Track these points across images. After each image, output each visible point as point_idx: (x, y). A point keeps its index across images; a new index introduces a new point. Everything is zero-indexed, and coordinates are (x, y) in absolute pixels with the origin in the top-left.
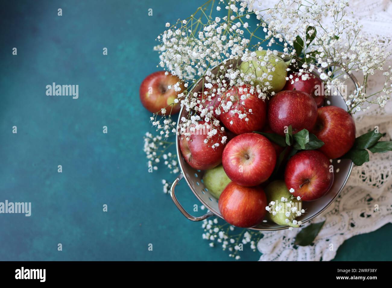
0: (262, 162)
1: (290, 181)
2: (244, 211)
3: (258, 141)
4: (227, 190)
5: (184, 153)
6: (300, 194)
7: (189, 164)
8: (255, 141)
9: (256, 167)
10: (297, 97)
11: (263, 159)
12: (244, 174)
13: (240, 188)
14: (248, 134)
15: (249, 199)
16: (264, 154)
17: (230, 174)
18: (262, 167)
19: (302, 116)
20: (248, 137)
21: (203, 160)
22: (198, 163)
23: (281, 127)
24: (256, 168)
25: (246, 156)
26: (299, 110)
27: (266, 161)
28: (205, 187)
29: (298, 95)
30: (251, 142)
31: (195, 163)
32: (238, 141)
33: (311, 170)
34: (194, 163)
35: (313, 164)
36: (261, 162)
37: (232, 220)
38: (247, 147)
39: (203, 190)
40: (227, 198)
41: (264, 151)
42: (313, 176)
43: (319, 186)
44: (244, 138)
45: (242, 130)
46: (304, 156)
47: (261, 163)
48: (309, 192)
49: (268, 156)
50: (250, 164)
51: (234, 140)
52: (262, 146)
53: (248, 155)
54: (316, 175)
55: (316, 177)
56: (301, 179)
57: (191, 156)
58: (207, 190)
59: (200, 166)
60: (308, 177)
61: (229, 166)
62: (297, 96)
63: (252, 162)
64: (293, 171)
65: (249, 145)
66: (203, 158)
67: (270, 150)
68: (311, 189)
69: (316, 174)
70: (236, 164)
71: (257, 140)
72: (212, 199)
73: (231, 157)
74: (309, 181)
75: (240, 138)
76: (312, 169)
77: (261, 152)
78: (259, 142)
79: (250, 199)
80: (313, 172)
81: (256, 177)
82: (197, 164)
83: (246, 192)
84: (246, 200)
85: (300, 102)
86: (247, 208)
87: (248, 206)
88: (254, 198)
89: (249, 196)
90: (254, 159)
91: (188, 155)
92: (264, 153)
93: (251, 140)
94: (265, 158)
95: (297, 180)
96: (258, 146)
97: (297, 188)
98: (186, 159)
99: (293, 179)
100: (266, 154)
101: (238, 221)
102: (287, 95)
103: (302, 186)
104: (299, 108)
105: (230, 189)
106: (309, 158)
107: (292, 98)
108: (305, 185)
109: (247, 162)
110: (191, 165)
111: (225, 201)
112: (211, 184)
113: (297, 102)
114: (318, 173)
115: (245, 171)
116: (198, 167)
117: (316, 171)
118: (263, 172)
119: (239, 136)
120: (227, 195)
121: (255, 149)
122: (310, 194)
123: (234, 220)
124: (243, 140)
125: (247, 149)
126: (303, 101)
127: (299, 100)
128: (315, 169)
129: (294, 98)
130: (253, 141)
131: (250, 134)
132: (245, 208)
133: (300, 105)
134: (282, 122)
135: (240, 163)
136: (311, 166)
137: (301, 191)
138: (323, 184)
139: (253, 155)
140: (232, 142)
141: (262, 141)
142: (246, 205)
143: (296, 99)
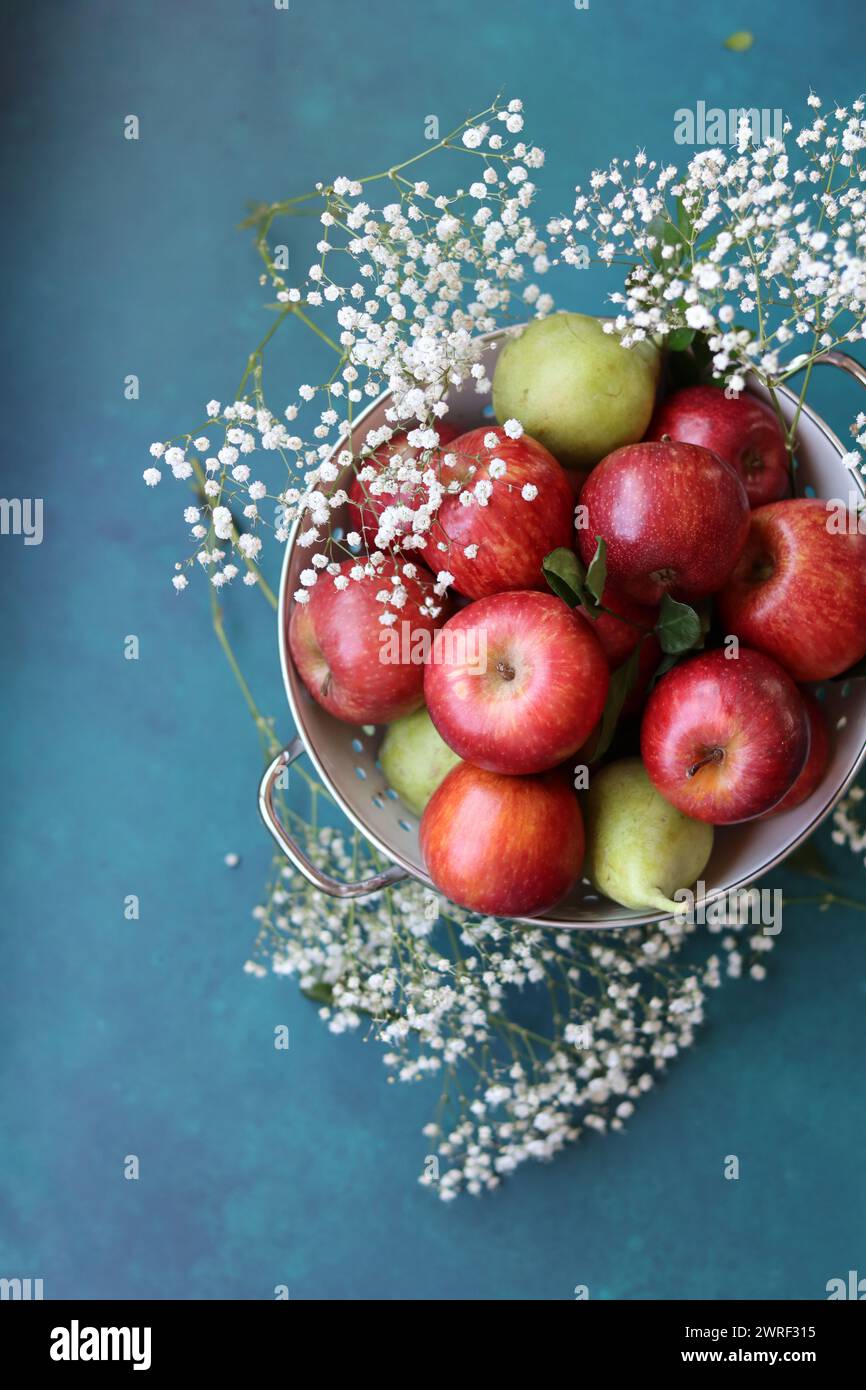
0: (558, 689)
1: (657, 754)
2: (498, 857)
3: (544, 617)
4: (446, 790)
5: (303, 670)
6: (693, 798)
7: (326, 705)
8: (534, 616)
9: (535, 704)
10: (669, 461)
11: (560, 678)
12: (496, 733)
13: (486, 782)
14: (511, 593)
15: (515, 816)
16: (563, 661)
17: (453, 736)
18: (557, 706)
19: (690, 523)
20: (508, 605)
21: (368, 686)
22: (353, 700)
23: (618, 564)
24: (538, 708)
25: (502, 669)
26: (675, 501)
27: (570, 686)
28: (386, 788)
29: (674, 453)
30: (518, 620)
31: (344, 700)
32: (477, 616)
33: (723, 715)
34: (343, 701)
35: (729, 696)
36: (553, 687)
37: (462, 891)
38: (506, 639)
39: (380, 794)
40: (443, 813)
41: (563, 652)
42: (731, 734)
43: (754, 770)
44: (496, 607)
45: (487, 584)
46: (702, 667)
47: (553, 692)
48: (722, 794)
49: (577, 668)
50: (516, 696)
51: (461, 616)
52: (556, 634)
53: (507, 667)
54: (743, 732)
55: (742, 737)
56: (693, 746)
57: (330, 676)
58: (396, 795)
59: (363, 710)
60: (715, 741)
61: (446, 705)
62: (672, 459)
63: (524, 689)
64: (665, 720)
65: (511, 631)
66: (368, 678)
67: (584, 647)
68: (729, 781)
69: (743, 728)
70: (468, 696)
71: (541, 613)
72: (408, 826)
73: (450, 672)
74: (722, 755)
75: (483, 610)
76: (729, 711)
77: (554, 653)
78: (548, 619)
79: (520, 817)
80: (731, 720)
81: (535, 738)
82: (351, 703)
83: (506, 794)
84: (505, 822)
85: (679, 477)
86: (508, 848)
87: (512, 839)
88: (534, 815)
89: (515, 804)
90: (530, 679)
91: (319, 674)
92: (564, 656)
93: (520, 616)
94: (568, 675)
95: (680, 752)
96: (544, 636)
97: (678, 776)
98: (313, 691)
99: (669, 749)
100: (570, 662)
101: (482, 892)
102: (636, 454)
103: (696, 770)
104: (677, 495)
105: (453, 785)
106: (718, 676)
107: (654, 465)
108: (706, 767)
109: (506, 689)
110: (331, 709)
111: (437, 827)
112: (401, 772)
113: (669, 477)
114: (751, 725)
115: (499, 718)
116: (356, 711)
117: (742, 717)
118: (559, 723)
119: (479, 603)
120: (445, 805)
121: (533, 643)
122: (725, 799)
123: (466, 890)
124: (491, 614)
125: (506, 645)
126: (691, 472)
127: (676, 469)
128: (738, 710)
129: (658, 464)
130: (526, 617)
131: (518, 593)
132: (503, 846)
133: (682, 484)
134: (620, 547)
135: (484, 692)
136: (723, 700)
137: (695, 788)
138: (769, 761)
139: (525, 665)
140: (457, 622)
141: (556, 618)
142: (506, 838)
143: (665, 465)
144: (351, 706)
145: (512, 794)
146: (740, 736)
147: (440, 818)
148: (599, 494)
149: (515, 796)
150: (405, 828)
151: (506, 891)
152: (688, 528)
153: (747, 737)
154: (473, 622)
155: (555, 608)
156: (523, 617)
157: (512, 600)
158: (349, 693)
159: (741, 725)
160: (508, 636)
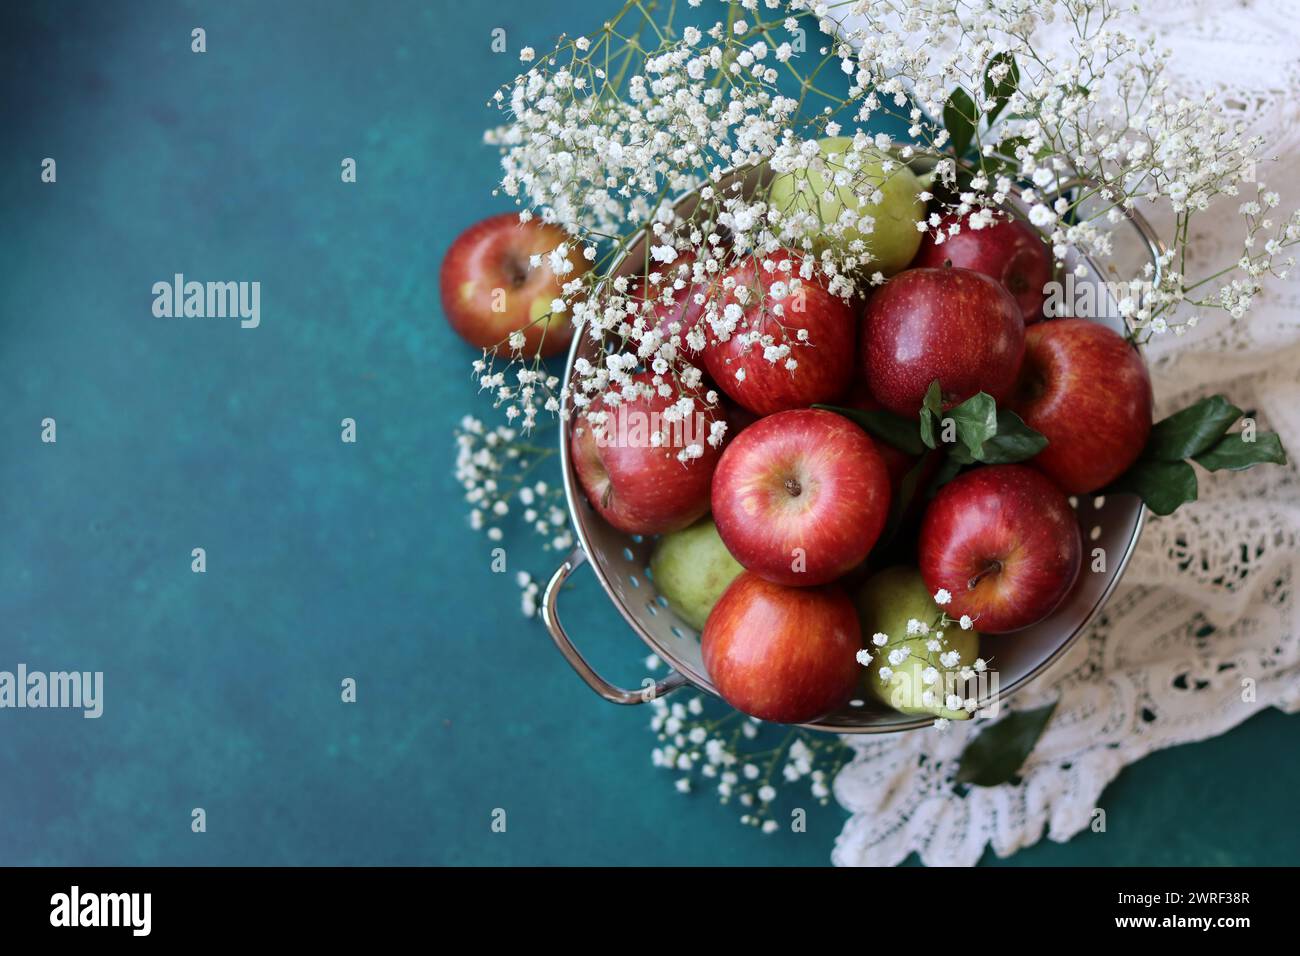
0: (844, 505)
1: (938, 566)
2: (785, 668)
3: (830, 436)
4: (729, 601)
5: (586, 479)
6: (972, 608)
7: (604, 514)
8: (821, 434)
9: (822, 520)
10: (955, 290)
11: (846, 495)
12: (784, 546)
13: (771, 593)
14: (797, 411)
15: (801, 627)
16: (849, 478)
17: (737, 545)
18: (843, 521)
19: (974, 352)
20: (796, 422)
21: (648, 501)
22: (632, 513)
23: (902, 387)
24: (824, 523)
25: (790, 485)
26: (961, 330)
27: (855, 502)
28: (658, 592)
29: (960, 281)
30: (806, 437)
31: (623, 512)
32: (765, 434)
33: (1004, 529)
34: (621, 512)
35: (1010, 511)
36: (840, 504)
37: (748, 699)
38: (794, 456)
39: (652, 602)
40: (730, 624)
41: (849, 469)
42: (1011, 548)
43: (1032, 582)
44: (783, 425)
45: (776, 399)
46: (981, 483)
47: (839, 508)
48: (1000, 604)
49: (863, 485)
50: (803, 511)
51: (749, 433)
52: (842, 452)
53: (795, 483)
54: (1022, 547)
55: (1021, 551)
56: (973, 558)
57: (610, 488)
58: (665, 602)
59: (641, 523)
60: (994, 554)
61: (732, 518)
62: (958, 286)
63: (811, 504)
64: (947, 533)
65: (798, 449)
66: (648, 494)
67: (869, 465)
68: (1006, 591)
69: (1023, 542)
70: (757, 511)
71: (827, 432)
72: (679, 632)
73: (740, 488)
74: (1000, 567)
75: (770, 427)
76: (1010, 525)
77: (840, 471)
78: (834, 437)
79: (806, 628)
80: (1011, 534)
81: (822, 552)
82: (630, 516)
83: (792, 605)
84: (792, 632)
85: (965, 306)
86: (795, 658)
87: (798, 649)
88: (819, 626)
89: (801, 617)
90: (816, 494)
91: (600, 487)
92: (851, 474)
93: (807, 434)
94: (854, 492)
95: (961, 564)
96: (830, 453)
97: (958, 587)
98: (593, 499)
99: (948, 560)
100: (855, 479)
101: (768, 700)
102: (923, 281)
103: (977, 582)
104: (963, 323)
105: (738, 597)
106: (998, 491)
107: (941, 294)
108: (985, 579)
109: (793, 505)
110: (609, 519)
111: (723, 637)
112: (677, 581)
113: (955, 306)
114: (1029, 539)
115: (787, 533)
116: (633, 524)
117: (1022, 531)
118: (845, 537)
119: (765, 420)
120: (731, 616)
121: (820, 461)
122: (1002, 610)
123: (753, 698)
124: (778, 431)
125: (793, 462)
126: (976, 301)
127: (963, 298)
128: (1018, 525)
129: (945, 291)
130: (813, 435)
131: (805, 411)
132: (790, 657)
133: (967, 315)
134: (906, 371)
135: (772, 507)
136: (1004, 516)
137: (974, 599)
138: (1046, 574)
139: (812, 481)
140: (745, 439)
141: (842, 435)
142: (793, 649)
143: (952, 294)
144: (630, 519)
145: (798, 606)
146: (1020, 549)
147: (728, 627)
148: (886, 318)
149: (800, 608)
150: (678, 635)
151: (791, 699)
152: (973, 357)
153: (1027, 550)
154: (761, 439)
155: (840, 426)
156: (810, 434)
157: (798, 418)
158: (629, 507)
159: (1021, 539)
160: (796, 454)
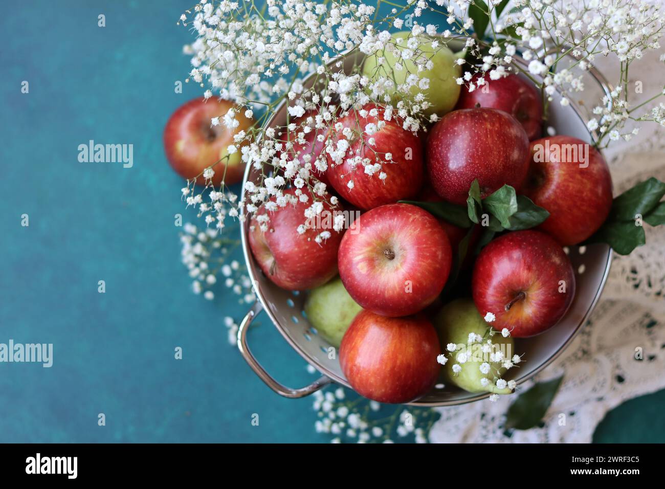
0: (423, 263)
1: (485, 297)
2: (392, 369)
3: (411, 219)
4: (354, 328)
5: (259, 258)
6: (508, 323)
7: (272, 279)
8: (404, 219)
9: (409, 274)
10: (484, 121)
11: (424, 257)
12: (386, 292)
13: (380, 322)
14: (388, 206)
15: (401, 342)
16: (424, 246)
17: (357, 294)
18: (423, 273)
19: (499, 159)
20: (388, 213)
21: (299, 269)
22: (290, 277)
23: (455, 186)
24: (411, 276)
25: (388, 253)
26: (490, 147)
27: (429, 261)
28: (310, 326)
29: (486, 116)
30: (395, 222)
31: (284, 277)
32: (369, 221)
33: (526, 271)
34: (282, 277)
35: (528, 260)
36: (420, 263)
37: (371, 390)
38: (388, 234)
39: (308, 332)
40: (356, 343)
41: (424, 240)
42: (531, 283)
43: (546, 304)
44: (380, 215)
45: (375, 199)
46: (508, 242)
47: (420, 265)
48: (526, 319)
49: (434, 249)
50: (397, 269)
52: (419, 230)
53: (390, 251)
54: (538, 281)
55: (537, 284)
56: (507, 291)
57: (275, 262)
58: (315, 331)
59: (295, 283)
60: (520, 288)
61: (353, 277)
62: (485, 119)
63: (402, 264)
64: (488, 276)
65: (391, 229)
66: (298, 265)
67: (436, 236)
68: (529, 311)
69: (538, 279)
70: (368, 271)
71: (408, 217)
72: (326, 349)
73: (355, 257)
74: (524, 295)
75: (372, 217)
76: (529, 268)
77: (418, 242)
78: (413, 221)
79: (404, 343)
80: (530, 274)
82: (288, 279)
83: (394, 329)
84: (395, 346)
85: (491, 131)
86: (398, 362)
87: (400, 357)
88: (412, 341)
89: (401, 336)
90: (404, 257)
91: (268, 262)
92: (425, 243)
93: (396, 219)
94: (428, 254)
95: (500, 295)
96: (412, 231)
97: (499, 311)
98: (265, 271)
99: (491, 294)
100: (428, 246)
101: (383, 390)
102: (463, 117)
103: (510, 306)
104: (490, 142)
105: (359, 326)
106: (520, 247)
107: (475, 124)
108: (516, 304)
109: (390, 265)
110: (276, 282)
111: (352, 352)
112: (322, 318)
113: (485, 132)
114: (542, 277)
115: (388, 283)
116: (291, 284)
117: (537, 272)
119: (369, 213)
120: (356, 339)
121: (405, 236)
122: (528, 323)
123: (373, 390)
124: (377, 219)
125: (388, 238)
126: (497, 127)
127: (489, 126)
128: (534, 268)
129: (477, 123)
130: (400, 220)
131: (393, 205)
132: (395, 362)
133: (493, 136)
134: (456, 175)
135: (377, 267)
136: (525, 263)
137: (509, 317)
138: (554, 298)
139: (401, 249)
141: (418, 219)
142: (396, 356)
143: (482, 124)
144: (288, 281)
145: (398, 329)
147: (354, 347)
148: (441, 142)
149: (400, 330)
150: (324, 351)
151: (398, 389)
152: (498, 163)
153: (541, 284)
156: (398, 220)
157: (390, 210)
158: (287, 274)
159: (537, 277)
160: (390, 233)
